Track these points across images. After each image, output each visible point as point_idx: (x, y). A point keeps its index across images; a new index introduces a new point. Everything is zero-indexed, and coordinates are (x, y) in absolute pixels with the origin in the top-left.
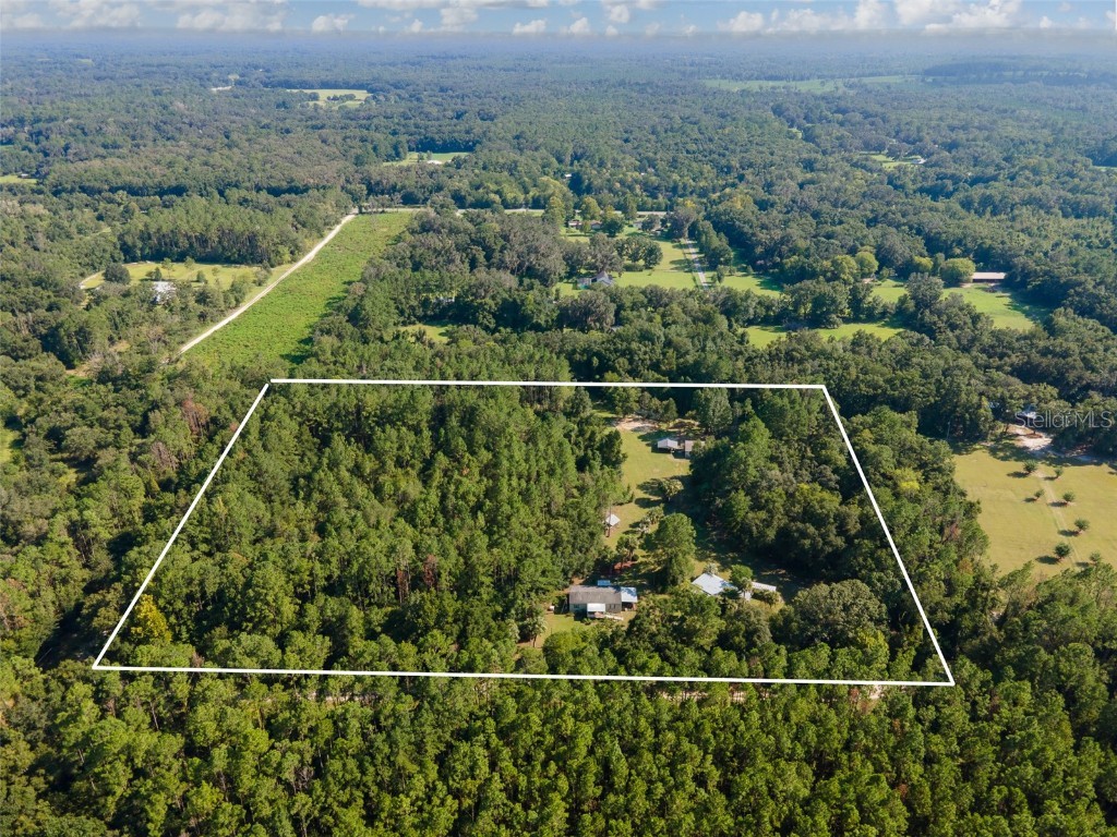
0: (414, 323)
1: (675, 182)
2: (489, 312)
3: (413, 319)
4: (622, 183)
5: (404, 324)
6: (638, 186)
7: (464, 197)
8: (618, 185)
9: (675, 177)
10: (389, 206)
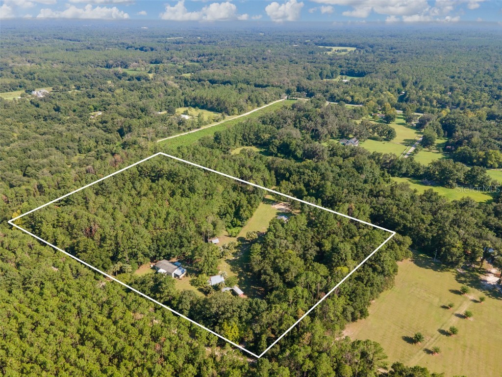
0: (251, 146)
1: (460, 101)
2: (275, 146)
3: (251, 144)
4: (427, 98)
5: (247, 145)
6: (435, 101)
7: (335, 97)
8: (424, 99)
9: (462, 98)
10: (300, 97)
